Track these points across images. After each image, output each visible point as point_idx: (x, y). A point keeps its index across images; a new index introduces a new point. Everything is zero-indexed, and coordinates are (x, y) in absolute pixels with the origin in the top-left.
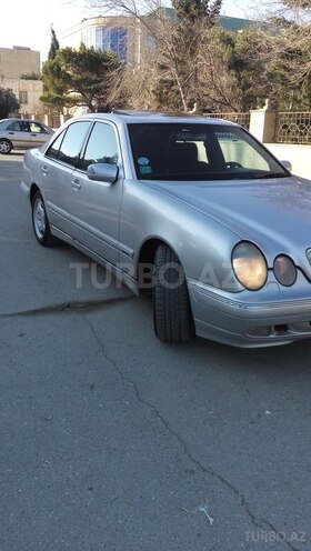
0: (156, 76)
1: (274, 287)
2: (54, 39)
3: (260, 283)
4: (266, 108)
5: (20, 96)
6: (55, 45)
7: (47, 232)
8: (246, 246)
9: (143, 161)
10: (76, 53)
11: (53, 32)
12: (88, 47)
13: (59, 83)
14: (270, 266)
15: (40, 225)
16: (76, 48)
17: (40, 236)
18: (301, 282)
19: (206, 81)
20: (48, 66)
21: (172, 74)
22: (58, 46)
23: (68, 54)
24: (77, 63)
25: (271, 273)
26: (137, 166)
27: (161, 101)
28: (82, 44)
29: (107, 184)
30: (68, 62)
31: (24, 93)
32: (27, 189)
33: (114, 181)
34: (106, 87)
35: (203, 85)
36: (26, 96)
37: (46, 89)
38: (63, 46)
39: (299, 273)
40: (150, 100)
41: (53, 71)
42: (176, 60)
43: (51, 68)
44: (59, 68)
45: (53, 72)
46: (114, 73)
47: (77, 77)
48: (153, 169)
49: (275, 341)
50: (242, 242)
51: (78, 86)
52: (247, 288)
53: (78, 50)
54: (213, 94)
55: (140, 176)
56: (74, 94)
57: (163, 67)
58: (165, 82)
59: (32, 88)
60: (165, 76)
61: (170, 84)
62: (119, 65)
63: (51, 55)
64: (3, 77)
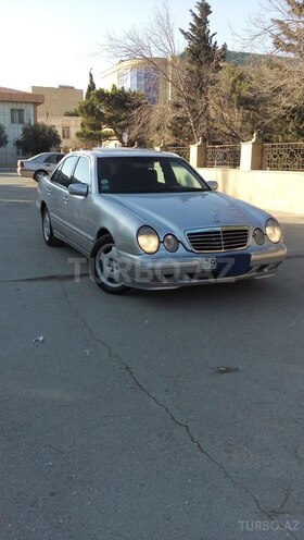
0: (171, 115)
1: (163, 252)
2: (91, 81)
3: (155, 250)
4: (254, 140)
5: (64, 132)
6: (92, 87)
7: (51, 235)
9: (104, 182)
10: (108, 93)
11: (91, 75)
12: (119, 87)
13: (92, 120)
14: (162, 240)
15: (47, 230)
16: (108, 88)
17: (47, 239)
18: (181, 249)
20: (83, 105)
21: (184, 112)
22: (94, 87)
23: (102, 95)
24: (108, 102)
25: (162, 244)
26: (100, 185)
27: (176, 135)
28: (114, 86)
29: (82, 198)
30: (101, 102)
31: (66, 130)
32: (39, 205)
33: (86, 194)
35: (213, 120)
36: (68, 132)
37: (82, 125)
38: (97, 88)
39: (180, 244)
40: (167, 134)
41: (89, 110)
42: (188, 99)
43: (86, 107)
44: (93, 107)
45: (87, 111)
46: (135, 112)
47: (108, 115)
48: (110, 186)
49: (166, 285)
50: (145, 226)
51: (110, 122)
52: (146, 253)
53: (110, 91)
55: (101, 191)
56: (106, 130)
57: (177, 106)
58: (179, 118)
59: (75, 125)
60: (179, 114)
61: (183, 120)
62: (140, 105)
63: (88, 95)
64: (47, 114)
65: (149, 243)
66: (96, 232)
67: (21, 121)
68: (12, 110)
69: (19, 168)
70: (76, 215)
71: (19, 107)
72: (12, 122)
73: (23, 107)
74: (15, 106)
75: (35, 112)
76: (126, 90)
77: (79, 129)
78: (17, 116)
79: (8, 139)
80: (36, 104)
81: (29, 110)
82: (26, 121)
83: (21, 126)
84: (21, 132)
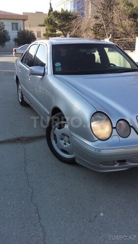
0: (94, 22)
1: (116, 138)
2: (51, 7)
3: (108, 136)
5: (38, 34)
6: (51, 10)
7: (23, 99)
8: (99, 114)
9: (58, 64)
10: (59, 13)
11: (50, 4)
12: (65, 10)
13: (51, 27)
14: (114, 126)
15: (20, 95)
16: (59, 11)
17: (20, 100)
18: (133, 135)
19: (118, 24)
20: (47, 19)
21: (101, 21)
23: (56, 14)
24: (59, 18)
25: (114, 130)
26: (54, 67)
27: (96, 34)
28: (62, 9)
29: (40, 77)
30: (55, 17)
31: (39, 33)
34: (70, 28)
35: (116, 26)
36: (40, 34)
37: (46, 30)
39: (132, 129)
40: (91, 33)
41: (49, 22)
42: (103, 14)
43: (48, 21)
44: (52, 20)
46: (74, 21)
47: (59, 24)
48: (62, 69)
50: (98, 112)
51: (60, 28)
52: (99, 139)
53: (60, 12)
54: (121, 30)
55: (55, 72)
56: (58, 32)
57: (97, 18)
58: (98, 24)
59: (43, 30)
60: (98, 22)
61: (100, 26)
62: (76, 17)
63: (49, 14)
64: (30, 25)
65: (102, 129)
66: (51, 109)
67: (17, 29)
68: (12, 23)
69: (14, 53)
70: (36, 91)
71: (16, 22)
72: (13, 29)
73: (18, 22)
74: (14, 21)
75: (24, 24)
76: (69, 11)
77: (45, 32)
78: (15, 26)
79: (11, 38)
80: (24, 20)
81: (20, 23)
82: (19, 29)
83: (17, 31)
84: (17, 34)
